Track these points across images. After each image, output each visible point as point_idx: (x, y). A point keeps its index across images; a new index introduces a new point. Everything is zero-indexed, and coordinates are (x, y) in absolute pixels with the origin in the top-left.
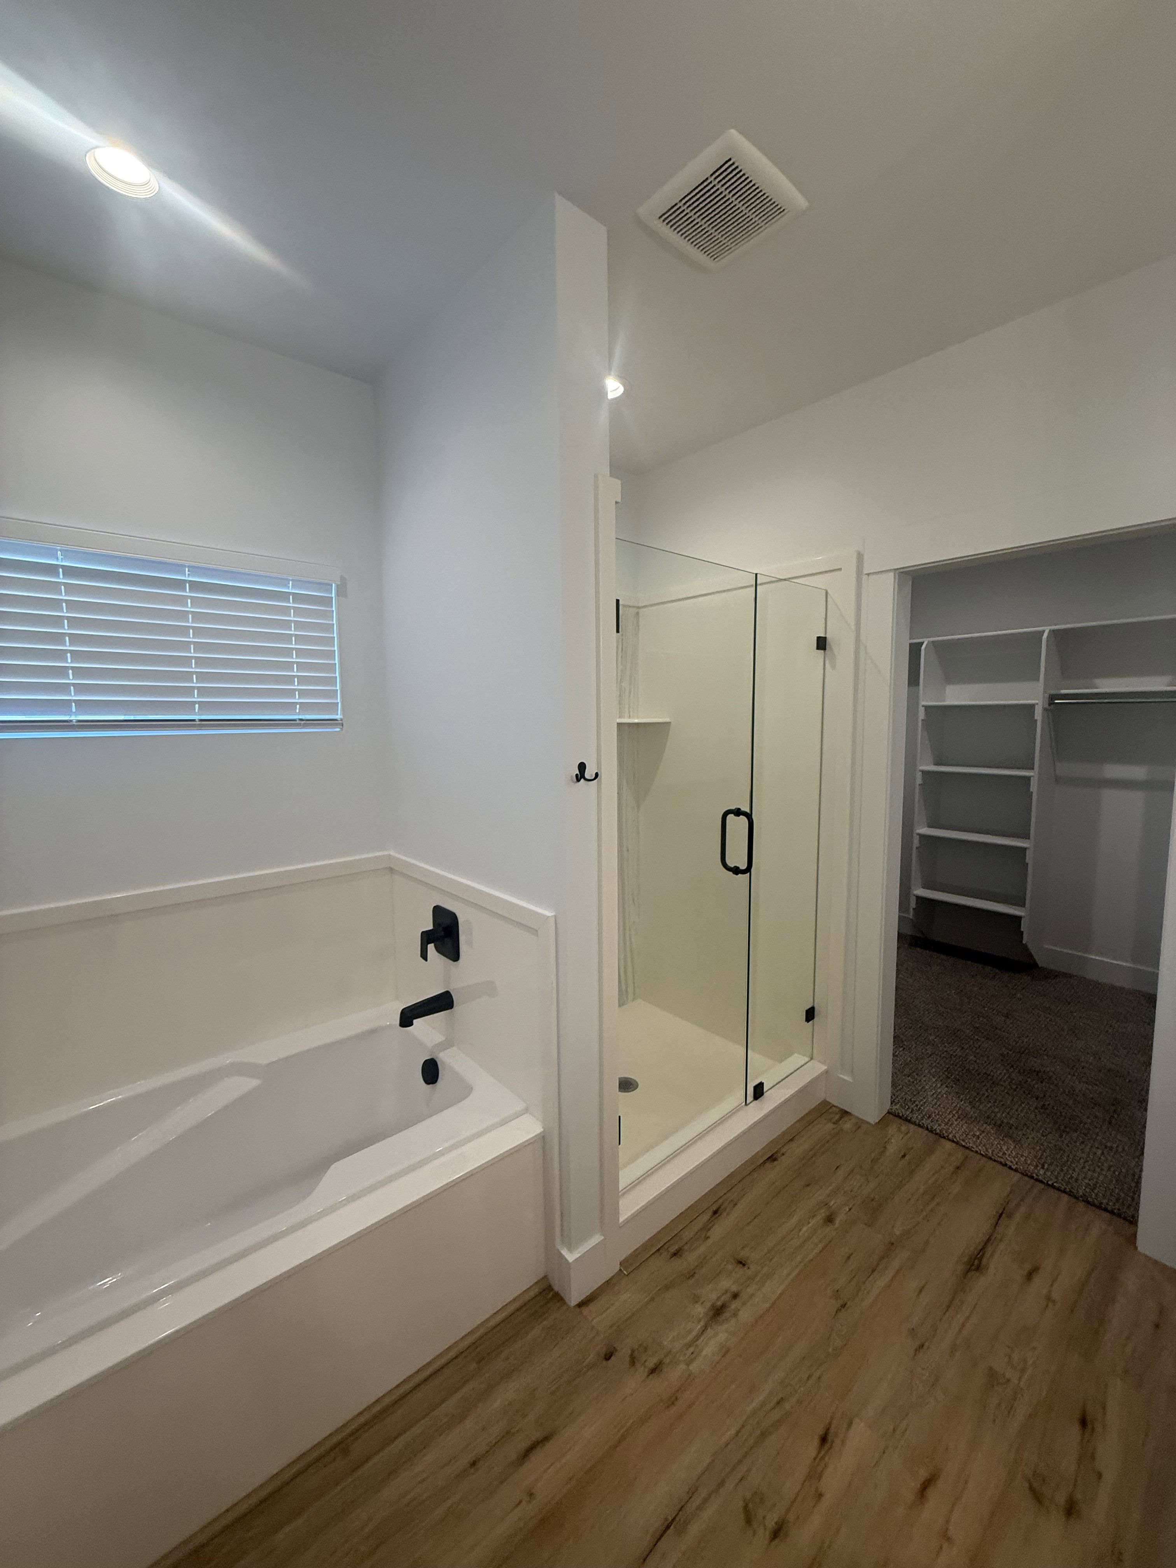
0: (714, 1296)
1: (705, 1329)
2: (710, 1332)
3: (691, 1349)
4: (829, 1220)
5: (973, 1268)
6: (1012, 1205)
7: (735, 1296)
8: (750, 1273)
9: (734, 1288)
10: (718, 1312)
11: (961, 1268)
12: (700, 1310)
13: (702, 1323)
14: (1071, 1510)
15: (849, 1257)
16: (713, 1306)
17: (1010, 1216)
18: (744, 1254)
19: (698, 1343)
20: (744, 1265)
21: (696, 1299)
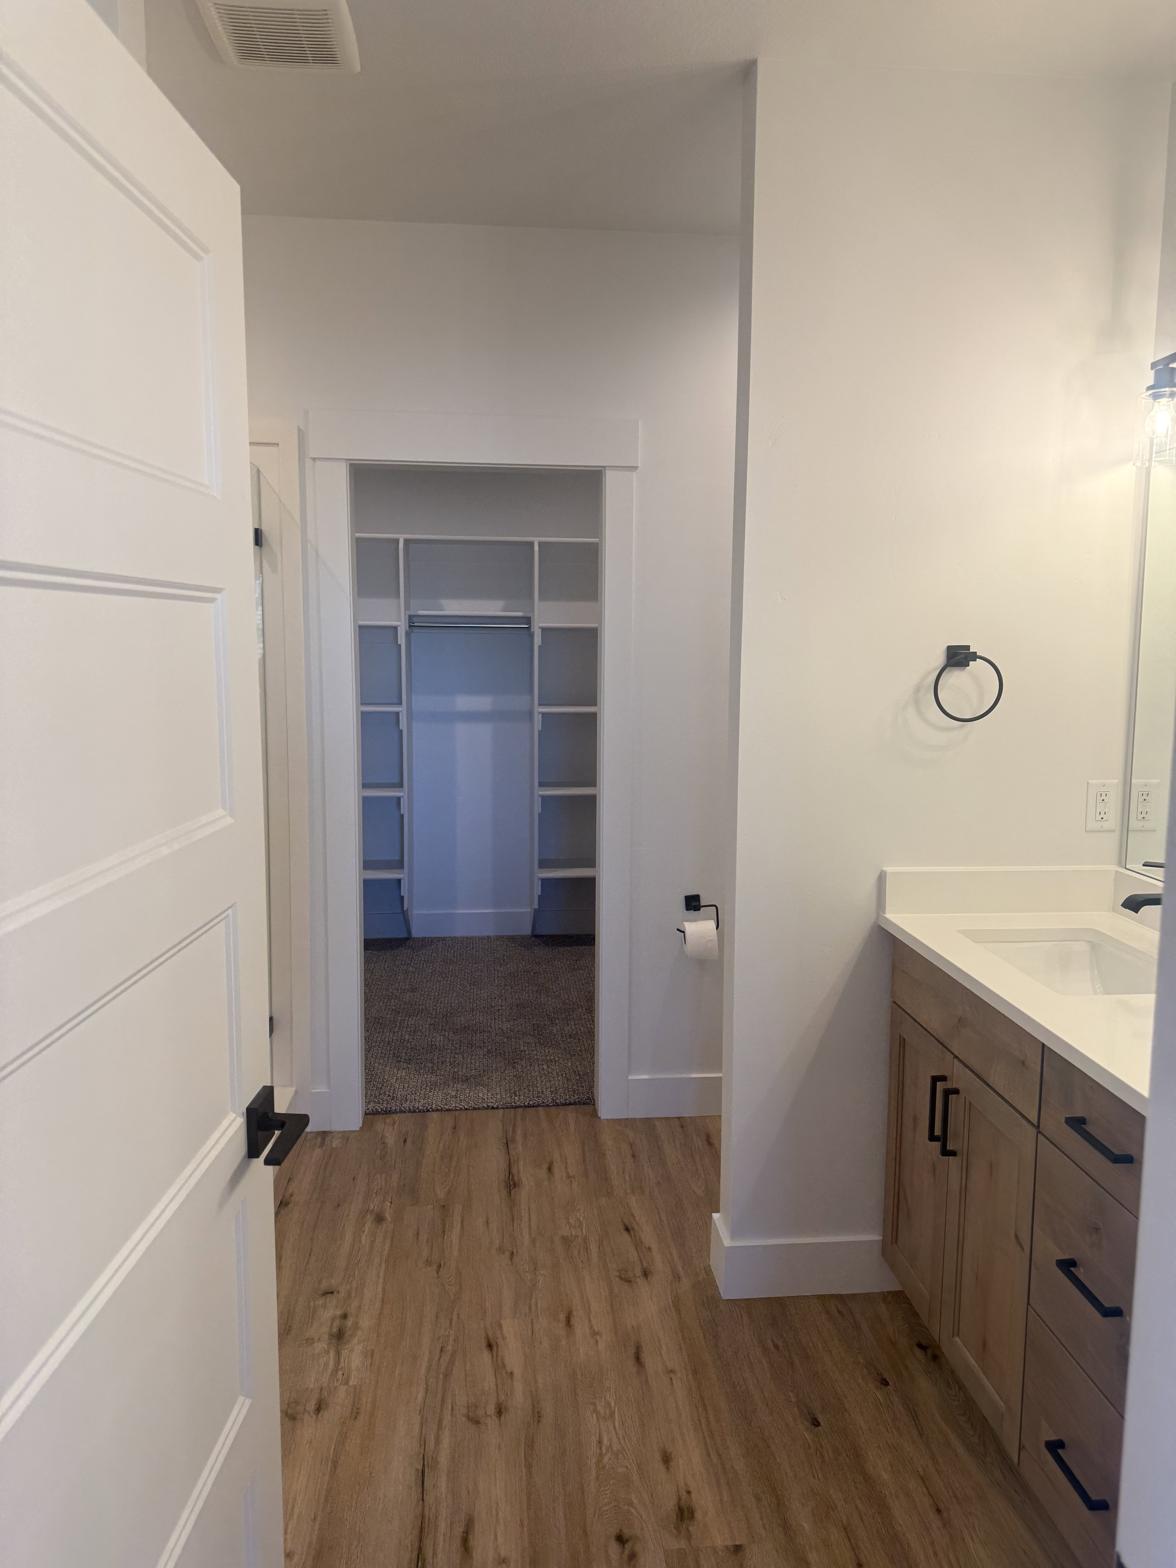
0: (325, 1330)
1: (338, 1354)
2: (345, 1353)
3: (340, 1373)
4: (380, 1219)
5: (512, 1187)
6: (510, 1133)
7: (345, 1316)
8: (343, 1294)
9: (339, 1312)
10: (339, 1337)
11: (504, 1192)
12: (320, 1346)
13: (332, 1353)
14: (646, 1274)
15: (418, 1234)
16: (331, 1336)
17: (514, 1141)
18: (324, 1285)
19: (342, 1364)
20: (332, 1293)
21: (310, 1341)
